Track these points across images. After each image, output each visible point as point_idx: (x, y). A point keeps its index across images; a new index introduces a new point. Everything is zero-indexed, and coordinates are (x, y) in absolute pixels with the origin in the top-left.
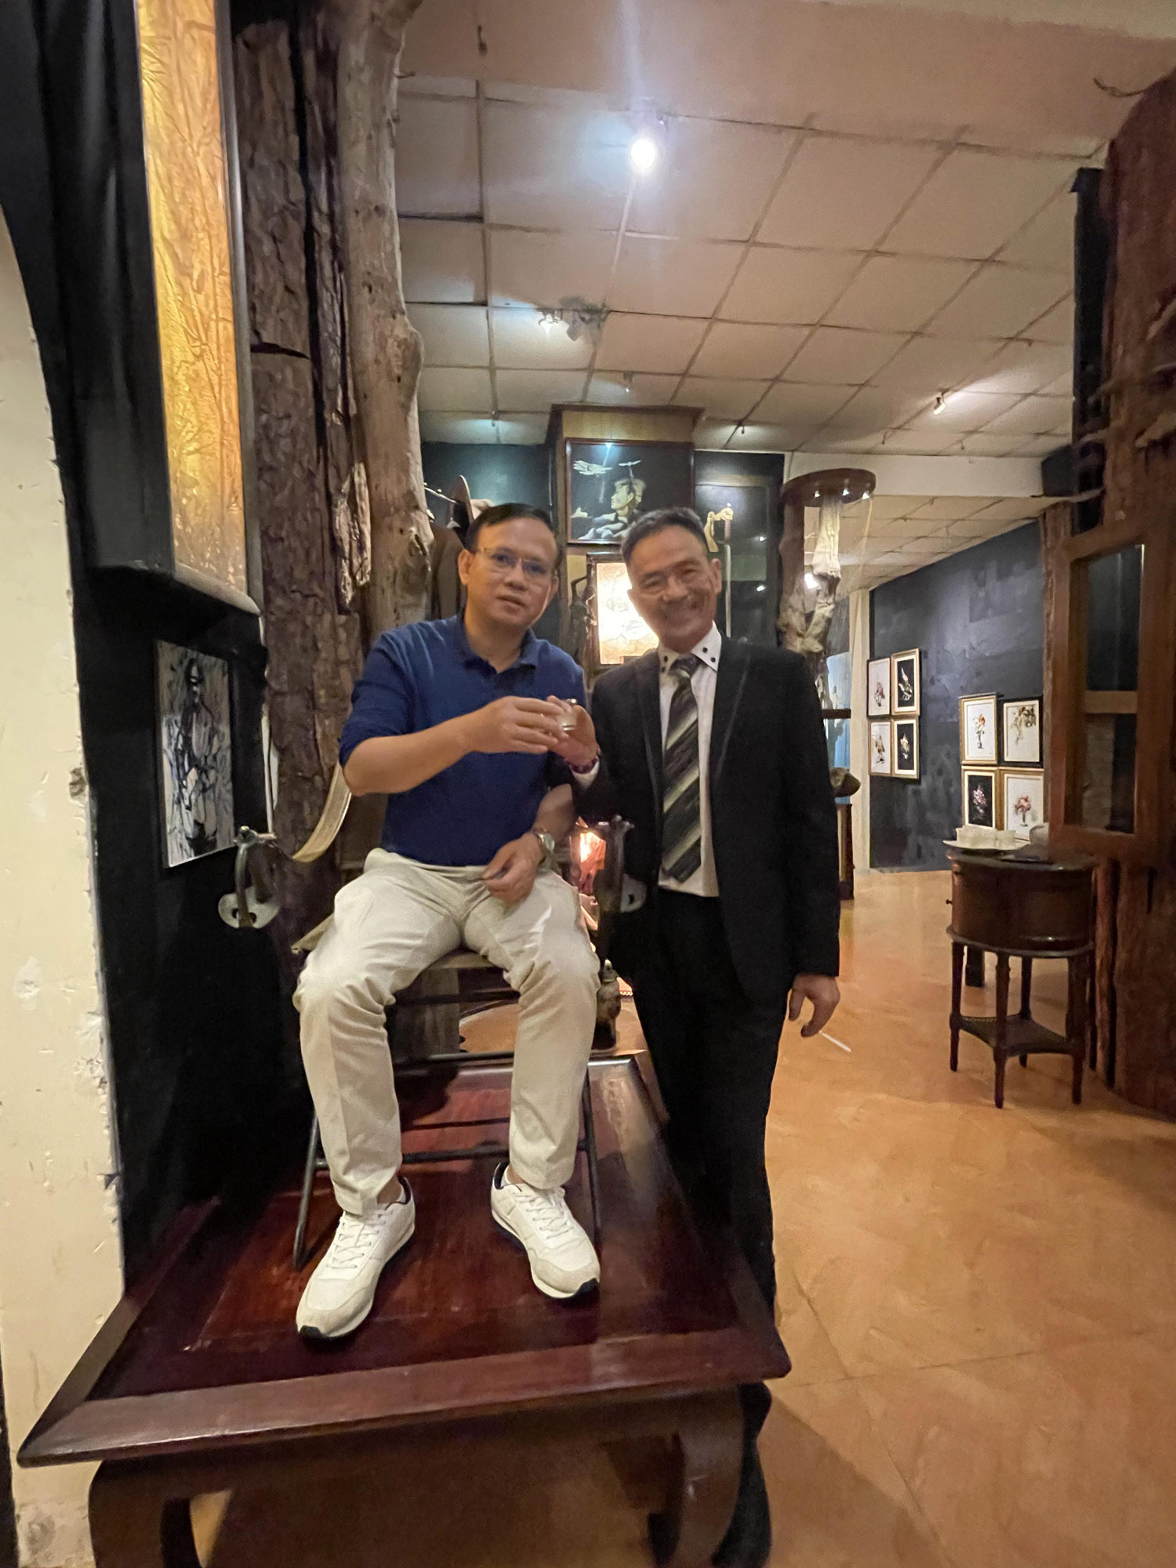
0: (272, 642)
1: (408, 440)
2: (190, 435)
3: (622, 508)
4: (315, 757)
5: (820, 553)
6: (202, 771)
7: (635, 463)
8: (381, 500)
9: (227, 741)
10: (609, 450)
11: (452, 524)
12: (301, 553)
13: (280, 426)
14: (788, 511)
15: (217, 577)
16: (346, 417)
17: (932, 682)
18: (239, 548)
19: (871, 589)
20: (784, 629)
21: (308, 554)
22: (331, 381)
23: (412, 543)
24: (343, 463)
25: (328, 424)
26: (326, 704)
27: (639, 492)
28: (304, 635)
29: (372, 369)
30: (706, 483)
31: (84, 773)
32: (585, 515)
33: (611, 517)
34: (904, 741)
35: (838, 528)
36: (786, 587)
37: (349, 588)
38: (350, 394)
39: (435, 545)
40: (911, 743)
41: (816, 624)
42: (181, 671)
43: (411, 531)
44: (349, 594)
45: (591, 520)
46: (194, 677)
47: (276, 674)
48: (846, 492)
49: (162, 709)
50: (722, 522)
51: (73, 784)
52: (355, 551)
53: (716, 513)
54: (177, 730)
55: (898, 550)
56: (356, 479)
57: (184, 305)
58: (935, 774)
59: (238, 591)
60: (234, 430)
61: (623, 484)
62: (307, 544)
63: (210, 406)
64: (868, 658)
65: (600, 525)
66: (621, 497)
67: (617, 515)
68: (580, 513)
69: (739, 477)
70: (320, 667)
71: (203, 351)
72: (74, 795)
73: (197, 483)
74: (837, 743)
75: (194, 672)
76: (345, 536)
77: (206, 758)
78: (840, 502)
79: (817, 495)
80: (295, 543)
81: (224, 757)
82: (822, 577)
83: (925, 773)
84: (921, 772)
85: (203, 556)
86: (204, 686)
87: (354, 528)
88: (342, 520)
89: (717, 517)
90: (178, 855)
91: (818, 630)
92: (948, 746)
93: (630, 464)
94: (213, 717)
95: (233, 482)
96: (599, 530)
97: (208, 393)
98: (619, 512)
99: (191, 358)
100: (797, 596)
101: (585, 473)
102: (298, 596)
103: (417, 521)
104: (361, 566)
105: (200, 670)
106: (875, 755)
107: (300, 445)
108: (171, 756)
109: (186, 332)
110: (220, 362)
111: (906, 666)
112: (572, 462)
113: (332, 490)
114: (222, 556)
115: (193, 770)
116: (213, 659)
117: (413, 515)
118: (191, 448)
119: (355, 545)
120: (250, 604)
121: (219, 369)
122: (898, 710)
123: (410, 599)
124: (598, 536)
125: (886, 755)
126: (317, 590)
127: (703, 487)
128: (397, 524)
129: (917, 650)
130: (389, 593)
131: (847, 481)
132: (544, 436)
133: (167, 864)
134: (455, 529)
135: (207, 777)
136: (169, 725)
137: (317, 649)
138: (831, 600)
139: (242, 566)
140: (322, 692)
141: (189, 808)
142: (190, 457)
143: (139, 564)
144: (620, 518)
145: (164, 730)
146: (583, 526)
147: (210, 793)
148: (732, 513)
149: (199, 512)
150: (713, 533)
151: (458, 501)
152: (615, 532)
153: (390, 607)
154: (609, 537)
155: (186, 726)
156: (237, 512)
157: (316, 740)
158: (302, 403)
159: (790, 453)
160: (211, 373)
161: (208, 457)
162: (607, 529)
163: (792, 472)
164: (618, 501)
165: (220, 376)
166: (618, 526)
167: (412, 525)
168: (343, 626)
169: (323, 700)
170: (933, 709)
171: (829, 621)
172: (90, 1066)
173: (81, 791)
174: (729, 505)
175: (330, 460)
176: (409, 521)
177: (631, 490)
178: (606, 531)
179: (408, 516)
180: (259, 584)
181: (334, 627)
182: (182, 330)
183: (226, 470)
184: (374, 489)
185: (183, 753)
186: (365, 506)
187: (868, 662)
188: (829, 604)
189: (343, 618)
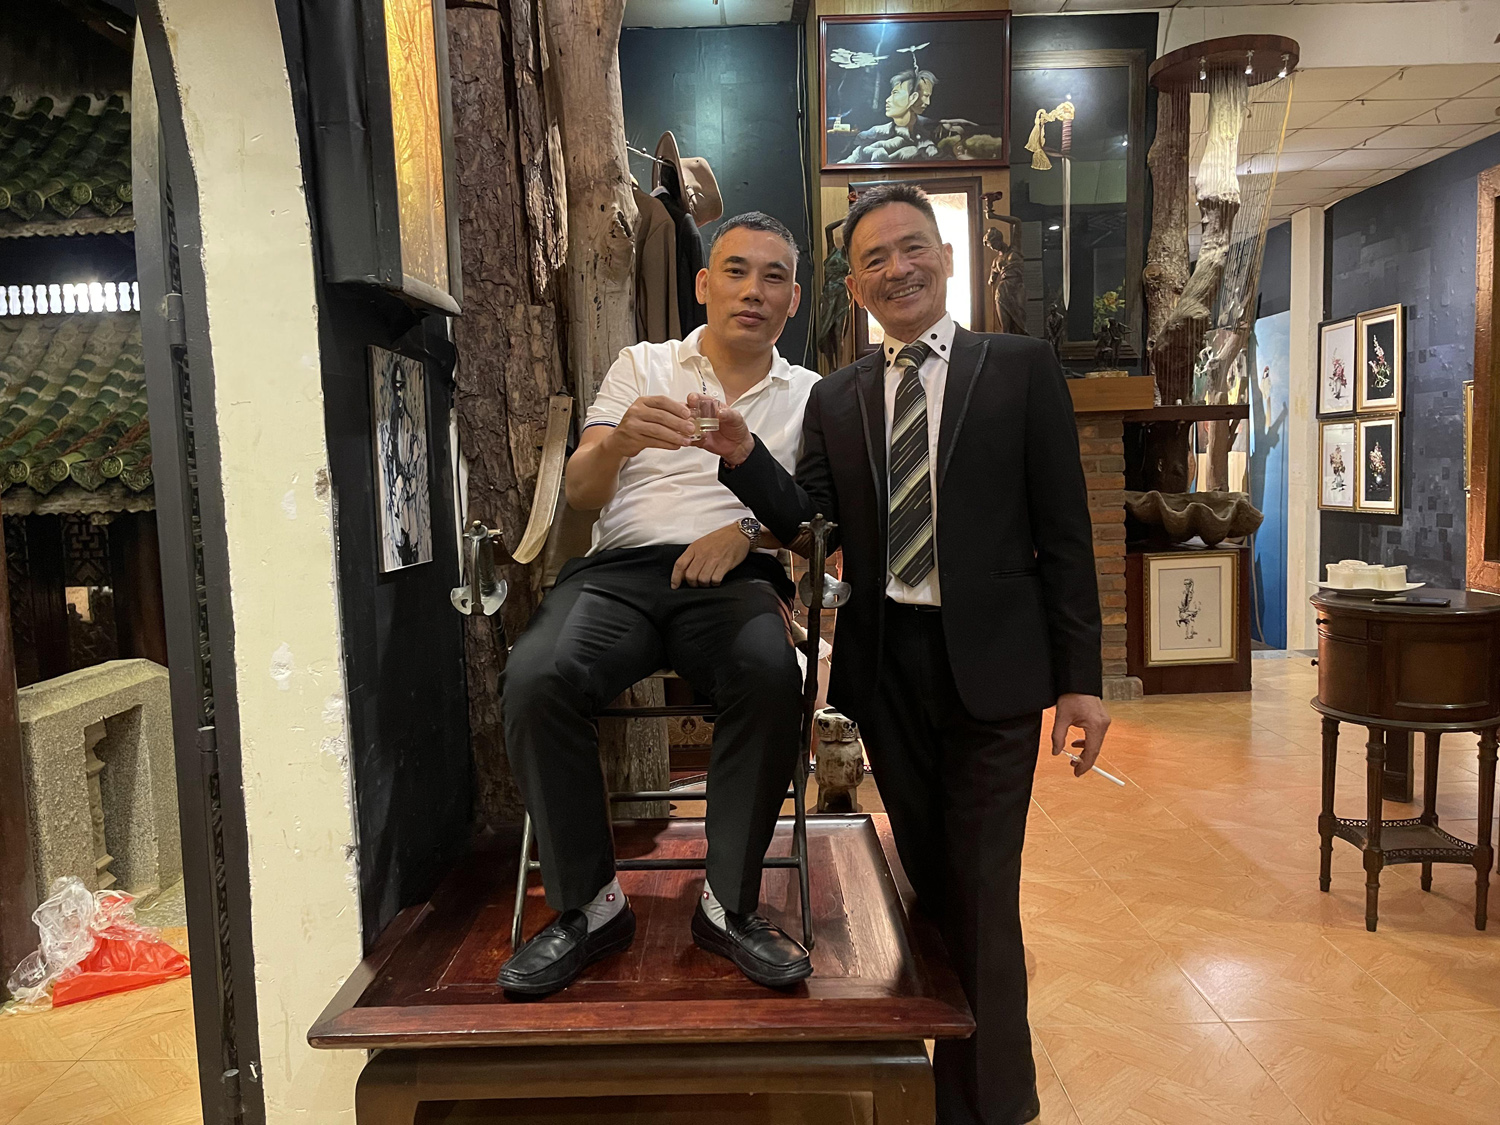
0: (461, 338)
1: (608, 99)
2: (406, 143)
3: (901, 116)
4: (509, 468)
5: (1207, 166)
6: (407, 479)
7: (920, 47)
8: (579, 172)
9: (425, 449)
10: (884, 31)
11: (660, 189)
12: (491, 235)
13: (466, 91)
14: (1163, 101)
15: (427, 282)
16: (538, 74)
17: (1423, 356)
18: (440, 247)
19: (1327, 207)
20: (1153, 284)
21: (499, 237)
22: (521, 33)
23: (614, 222)
24: (536, 129)
25: (519, 86)
26: (521, 406)
27: (927, 90)
28: (495, 328)
29: (568, 19)
30: (1033, 65)
31: (328, 474)
32: (847, 127)
33: (885, 128)
34: (1376, 454)
35: (1239, 126)
36: (1158, 218)
37: (543, 273)
38: (543, 44)
39: (640, 219)
40: (1386, 458)
41: (1200, 276)
42: (388, 375)
43: (614, 208)
44: (543, 281)
45: (855, 135)
46: (399, 382)
47: (466, 377)
48: (1249, 71)
49: (377, 413)
50: (1058, 123)
51: (318, 484)
52: (549, 229)
53: (1048, 112)
54: (387, 435)
55: (1361, 146)
56: (550, 146)
57: (398, 13)
58: (1425, 506)
59: (442, 291)
60: (435, 122)
61: (902, 81)
62: (497, 224)
63: (417, 105)
64: (1321, 320)
65: (870, 141)
66: (900, 99)
67: (894, 125)
68: (839, 126)
69: (1085, 53)
70: (514, 367)
71: (411, 50)
72: (320, 494)
73: (411, 189)
74: (1268, 458)
75: (398, 373)
76: (539, 213)
77: (408, 465)
78: (1244, 85)
79: (1203, 78)
80: (484, 225)
81: (422, 465)
82: (1207, 204)
83: (1409, 506)
84: (1403, 504)
85: (417, 261)
86: (406, 388)
87: (548, 203)
88: (535, 195)
89: (1051, 117)
90: (392, 563)
91: (1202, 285)
92: (1447, 462)
93: (913, 49)
94: (413, 423)
95: (436, 177)
96: (868, 149)
97: (416, 92)
98: (897, 121)
99: (403, 61)
100: (1174, 232)
101: (847, 67)
102: (490, 286)
103: (620, 195)
104: (556, 247)
105: (403, 375)
106: (1329, 478)
107: (489, 111)
108: (385, 463)
109: (400, 39)
110: (422, 56)
111: (1381, 333)
112: (831, 49)
113: (524, 162)
114: (429, 259)
115: (400, 477)
116: (412, 361)
117: (615, 188)
118: (406, 156)
119: (548, 222)
120: (451, 303)
121: (422, 62)
122: (1366, 403)
123: (613, 287)
124: (867, 158)
125: (1348, 477)
126: (508, 277)
127: (1030, 72)
128: (598, 200)
129: (1399, 307)
130: (589, 280)
131: (1250, 54)
132: (790, 11)
133: (384, 569)
134: (660, 197)
135: (410, 485)
136: (382, 431)
137: (510, 345)
138: (1224, 239)
139: (444, 265)
140: (516, 395)
141: (397, 516)
142: (407, 164)
143: (371, 278)
144: (898, 130)
145: (379, 435)
146: (845, 143)
147: (412, 501)
148: (1073, 110)
149: (413, 218)
150: (1043, 141)
151: (665, 161)
152: (891, 150)
153: (590, 295)
154: (882, 158)
155: (394, 434)
156: (439, 208)
157: (509, 448)
158: (489, 64)
159: (1168, 10)
160: (417, 69)
161: (417, 159)
162: (880, 146)
163: (1169, 40)
164: (896, 104)
165: (423, 72)
166: (897, 141)
167: (614, 200)
168: (537, 317)
169: (516, 404)
170: (1424, 401)
171: (1220, 271)
172: (333, 744)
173: (324, 490)
174: (1069, 97)
175: (521, 126)
176: (611, 196)
177: (915, 88)
178: (876, 150)
179: (610, 189)
180: (459, 281)
181: (526, 317)
182: (397, 38)
183: (430, 167)
184: (571, 159)
185: (392, 458)
186: (561, 177)
187: (1321, 326)
188: (1220, 245)
189: (538, 308)
